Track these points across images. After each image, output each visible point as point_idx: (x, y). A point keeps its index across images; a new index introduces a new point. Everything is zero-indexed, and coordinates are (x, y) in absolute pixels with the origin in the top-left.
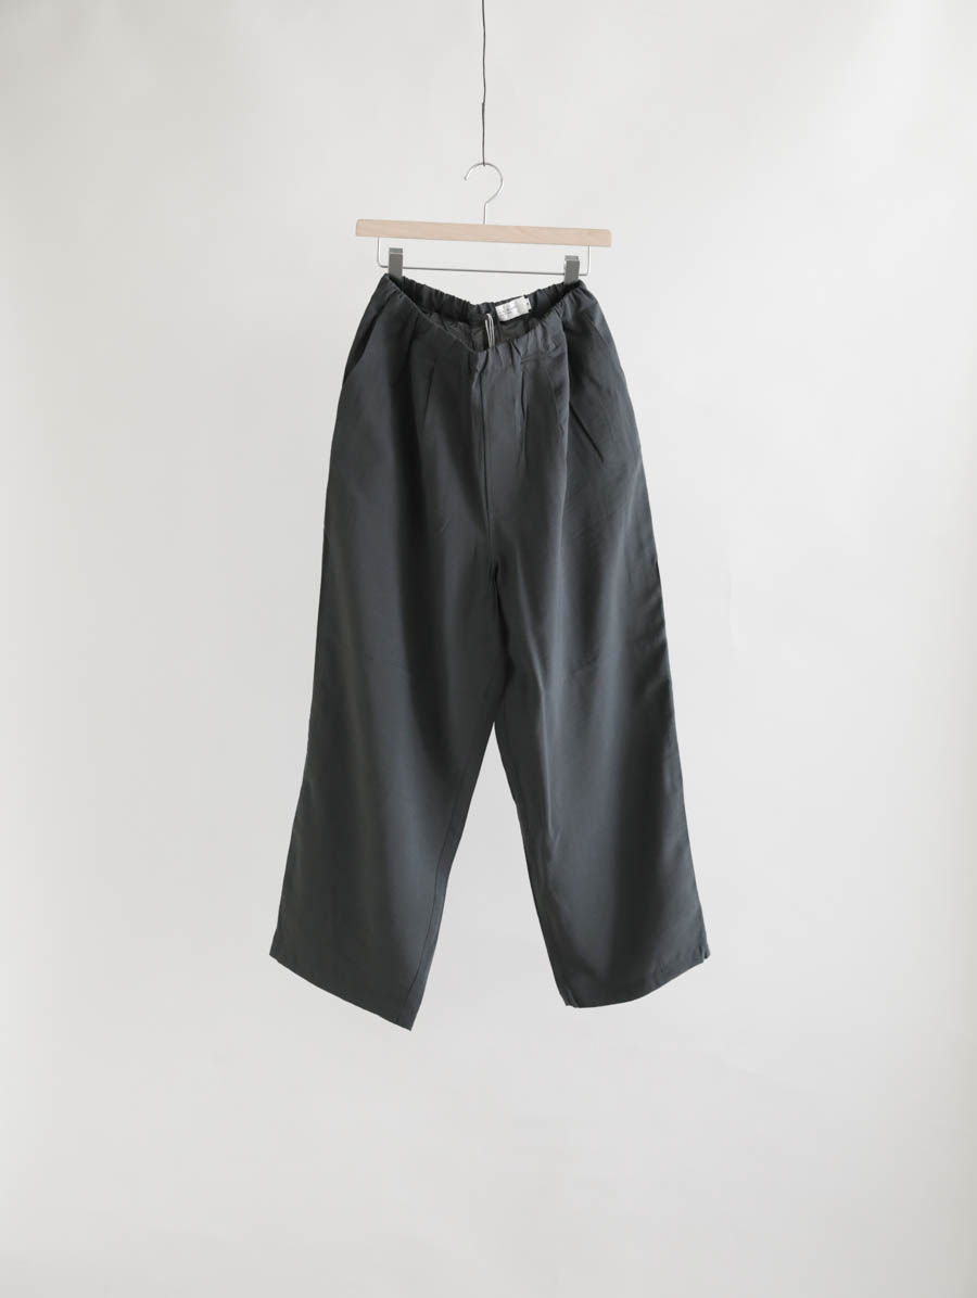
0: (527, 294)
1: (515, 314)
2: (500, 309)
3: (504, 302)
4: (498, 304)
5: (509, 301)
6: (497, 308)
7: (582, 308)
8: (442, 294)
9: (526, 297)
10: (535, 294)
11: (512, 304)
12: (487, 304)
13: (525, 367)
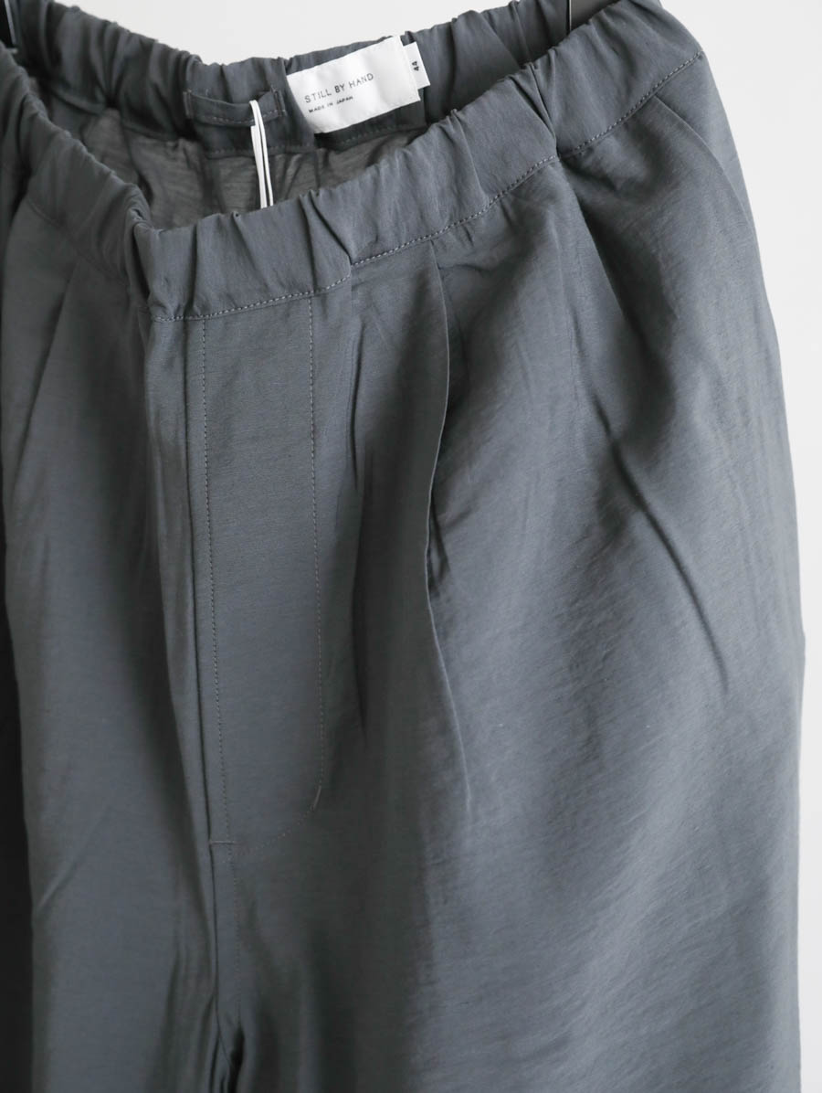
0: (414, 30)
1: (369, 104)
2: (303, 85)
3: (319, 58)
4: (299, 63)
5: (338, 53)
6: (293, 80)
7: (644, 86)
8: (118, 32)
9: (409, 38)
10: (449, 31)
11: (352, 65)
12: (258, 65)
13: (370, 302)
